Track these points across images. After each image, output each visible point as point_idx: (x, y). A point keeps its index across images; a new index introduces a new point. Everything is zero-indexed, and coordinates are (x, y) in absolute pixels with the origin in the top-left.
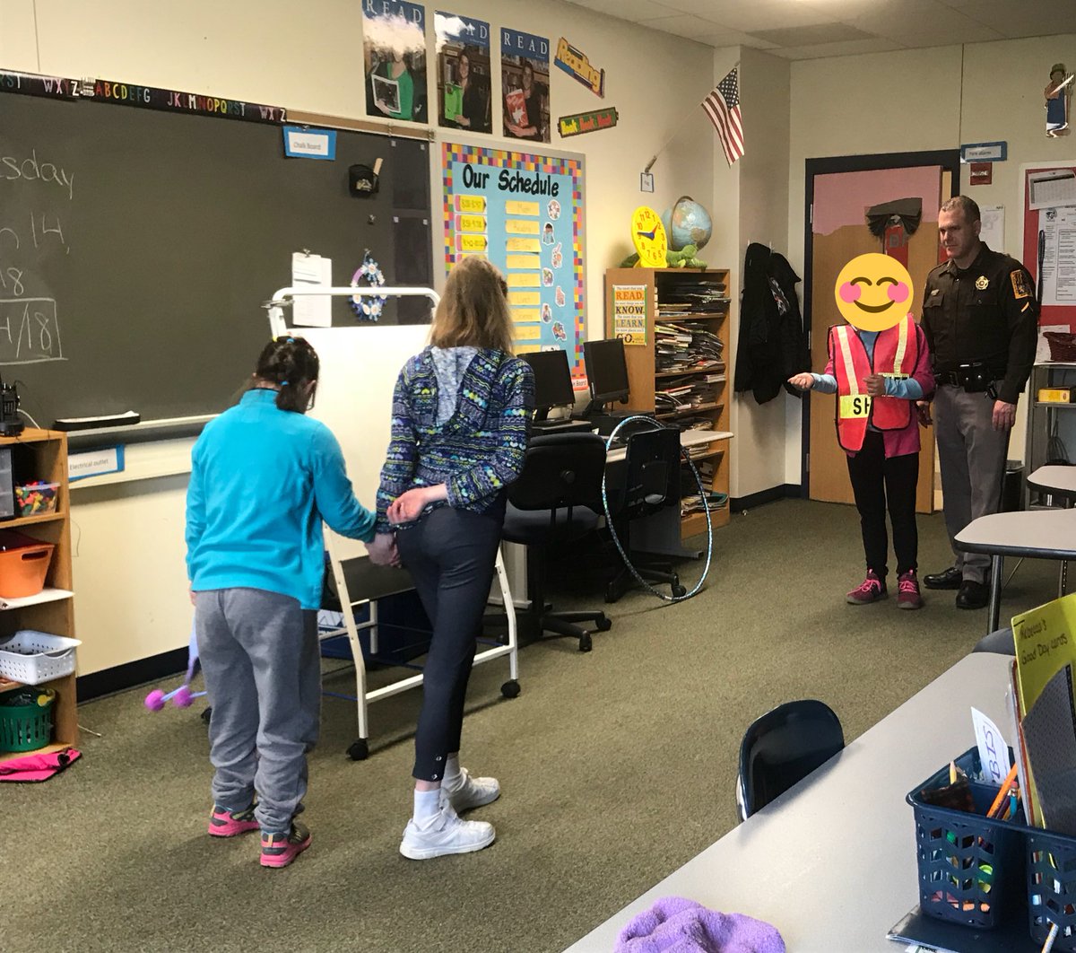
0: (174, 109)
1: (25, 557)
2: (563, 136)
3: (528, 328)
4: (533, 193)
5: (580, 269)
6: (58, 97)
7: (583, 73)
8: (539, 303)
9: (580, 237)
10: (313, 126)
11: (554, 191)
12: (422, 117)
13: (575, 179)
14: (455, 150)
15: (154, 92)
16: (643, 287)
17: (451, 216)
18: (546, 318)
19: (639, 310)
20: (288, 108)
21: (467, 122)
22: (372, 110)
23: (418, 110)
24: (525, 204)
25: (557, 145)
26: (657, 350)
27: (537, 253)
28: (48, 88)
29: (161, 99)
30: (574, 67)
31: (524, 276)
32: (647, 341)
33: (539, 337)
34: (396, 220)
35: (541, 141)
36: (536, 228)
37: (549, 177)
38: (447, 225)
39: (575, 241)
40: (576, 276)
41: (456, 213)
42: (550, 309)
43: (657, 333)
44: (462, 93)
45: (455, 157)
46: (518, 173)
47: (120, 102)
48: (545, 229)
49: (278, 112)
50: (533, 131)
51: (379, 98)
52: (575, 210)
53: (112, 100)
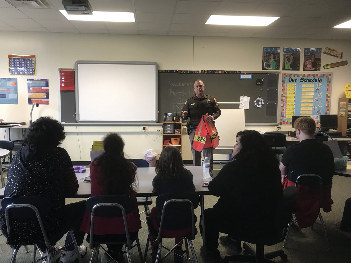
0: (216, 73)
1: (174, 139)
2: (325, 69)
3: (308, 111)
4: (312, 82)
5: (329, 98)
6: (195, 73)
7: (335, 54)
8: (312, 106)
9: (329, 91)
10: (248, 73)
11: (320, 81)
12: (278, 69)
13: (328, 78)
14: (286, 75)
15: (212, 71)
16: (346, 103)
17: (284, 88)
18: (314, 109)
19: (344, 108)
20: (241, 71)
21: (291, 69)
22: (263, 69)
23: (276, 68)
24: (309, 85)
25: (322, 71)
26: (348, 117)
27: (313, 95)
28: (193, 72)
29: (214, 72)
30: (331, 53)
31: (307, 100)
32: (346, 116)
33: (312, 113)
34: (268, 89)
35: (317, 71)
36: (313, 90)
37: (318, 78)
38: (282, 90)
39: (327, 92)
40: (327, 100)
41: (286, 87)
42: (316, 107)
43: (348, 114)
44: (290, 63)
45: (286, 76)
46: (307, 78)
47: (206, 73)
48: (316, 90)
49: (239, 72)
50: (314, 69)
51: (265, 67)
52: (328, 85)
53: (204, 73)
